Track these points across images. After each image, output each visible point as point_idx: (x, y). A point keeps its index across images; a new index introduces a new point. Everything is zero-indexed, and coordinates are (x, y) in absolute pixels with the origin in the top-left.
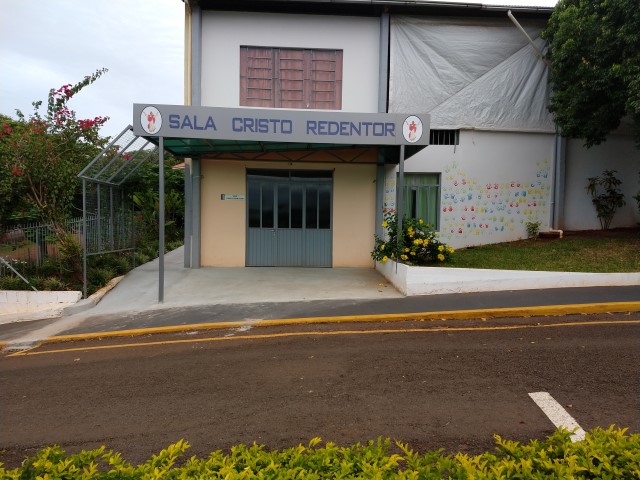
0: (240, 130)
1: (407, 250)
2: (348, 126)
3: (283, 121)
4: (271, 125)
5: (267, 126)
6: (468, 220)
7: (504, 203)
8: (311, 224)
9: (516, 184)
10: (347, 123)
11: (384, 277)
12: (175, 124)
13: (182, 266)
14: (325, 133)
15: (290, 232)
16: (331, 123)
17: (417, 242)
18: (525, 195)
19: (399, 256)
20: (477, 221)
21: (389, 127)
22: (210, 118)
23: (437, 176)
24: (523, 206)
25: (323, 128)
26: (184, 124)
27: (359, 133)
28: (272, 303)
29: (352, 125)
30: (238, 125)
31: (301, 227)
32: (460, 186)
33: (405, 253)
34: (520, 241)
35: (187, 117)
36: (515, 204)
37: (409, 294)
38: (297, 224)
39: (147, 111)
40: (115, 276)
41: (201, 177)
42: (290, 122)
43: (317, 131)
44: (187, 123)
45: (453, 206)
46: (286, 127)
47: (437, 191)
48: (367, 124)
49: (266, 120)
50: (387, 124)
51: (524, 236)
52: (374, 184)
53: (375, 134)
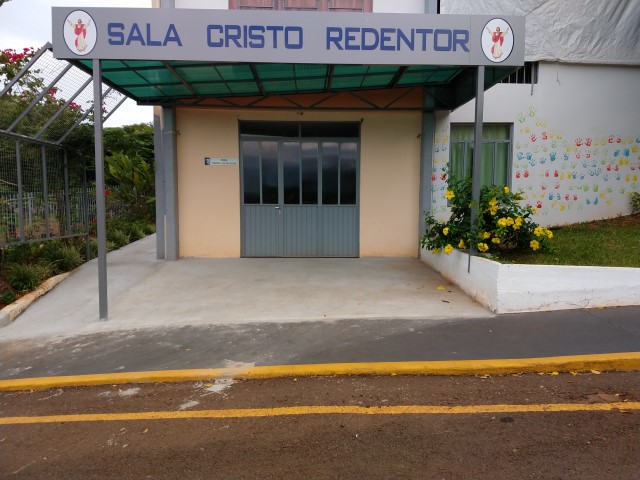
0: (219, 45)
1: (486, 235)
2: (394, 36)
3: (289, 29)
4: (268, 35)
5: (262, 38)
6: (551, 189)
7: (599, 165)
8: (330, 199)
9: (615, 139)
10: (392, 31)
11: (439, 273)
12: (119, 39)
13: (153, 259)
14: (357, 48)
15: (301, 210)
16: (365, 30)
17: (503, 222)
18: (627, 154)
19: (475, 244)
20: (563, 192)
21: (461, 37)
22: (172, 27)
23: (507, 127)
24: (624, 170)
25: (353, 38)
26: (131, 38)
27: (411, 46)
28: (273, 325)
29: (400, 34)
30: (216, 36)
31: (316, 203)
32: (539, 140)
33: (484, 241)
34: (620, 219)
35: (135, 26)
36: (613, 166)
37: (502, 311)
38: (310, 199)
39: (74, 18)
40: (54, 274)
41: (176, 134)
42: (299, 29)
43: (342, 43)
44: (136, 36)
45: (530, 170)
46: (294, 37)
47: (507, 149)
48: (424, 32)
49: (261, 28)
50: (457, 32)
51: (625, 211)
52: (419, 141)
53: (437, 48)
